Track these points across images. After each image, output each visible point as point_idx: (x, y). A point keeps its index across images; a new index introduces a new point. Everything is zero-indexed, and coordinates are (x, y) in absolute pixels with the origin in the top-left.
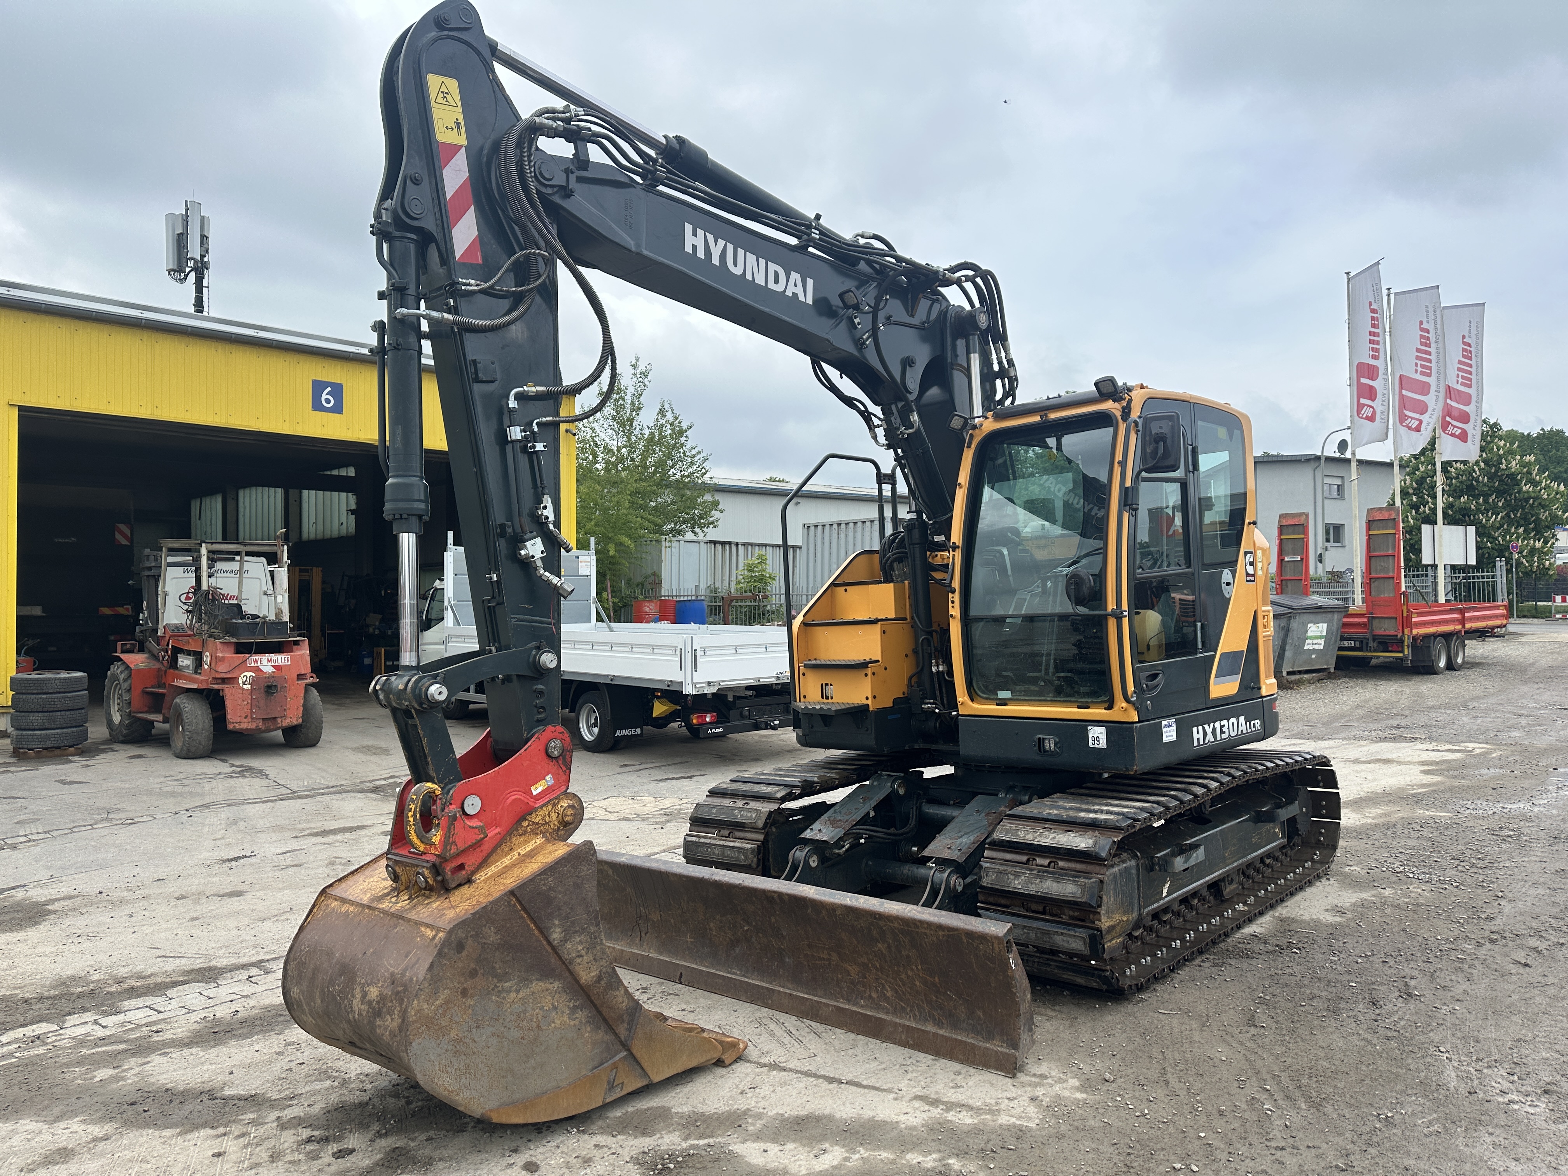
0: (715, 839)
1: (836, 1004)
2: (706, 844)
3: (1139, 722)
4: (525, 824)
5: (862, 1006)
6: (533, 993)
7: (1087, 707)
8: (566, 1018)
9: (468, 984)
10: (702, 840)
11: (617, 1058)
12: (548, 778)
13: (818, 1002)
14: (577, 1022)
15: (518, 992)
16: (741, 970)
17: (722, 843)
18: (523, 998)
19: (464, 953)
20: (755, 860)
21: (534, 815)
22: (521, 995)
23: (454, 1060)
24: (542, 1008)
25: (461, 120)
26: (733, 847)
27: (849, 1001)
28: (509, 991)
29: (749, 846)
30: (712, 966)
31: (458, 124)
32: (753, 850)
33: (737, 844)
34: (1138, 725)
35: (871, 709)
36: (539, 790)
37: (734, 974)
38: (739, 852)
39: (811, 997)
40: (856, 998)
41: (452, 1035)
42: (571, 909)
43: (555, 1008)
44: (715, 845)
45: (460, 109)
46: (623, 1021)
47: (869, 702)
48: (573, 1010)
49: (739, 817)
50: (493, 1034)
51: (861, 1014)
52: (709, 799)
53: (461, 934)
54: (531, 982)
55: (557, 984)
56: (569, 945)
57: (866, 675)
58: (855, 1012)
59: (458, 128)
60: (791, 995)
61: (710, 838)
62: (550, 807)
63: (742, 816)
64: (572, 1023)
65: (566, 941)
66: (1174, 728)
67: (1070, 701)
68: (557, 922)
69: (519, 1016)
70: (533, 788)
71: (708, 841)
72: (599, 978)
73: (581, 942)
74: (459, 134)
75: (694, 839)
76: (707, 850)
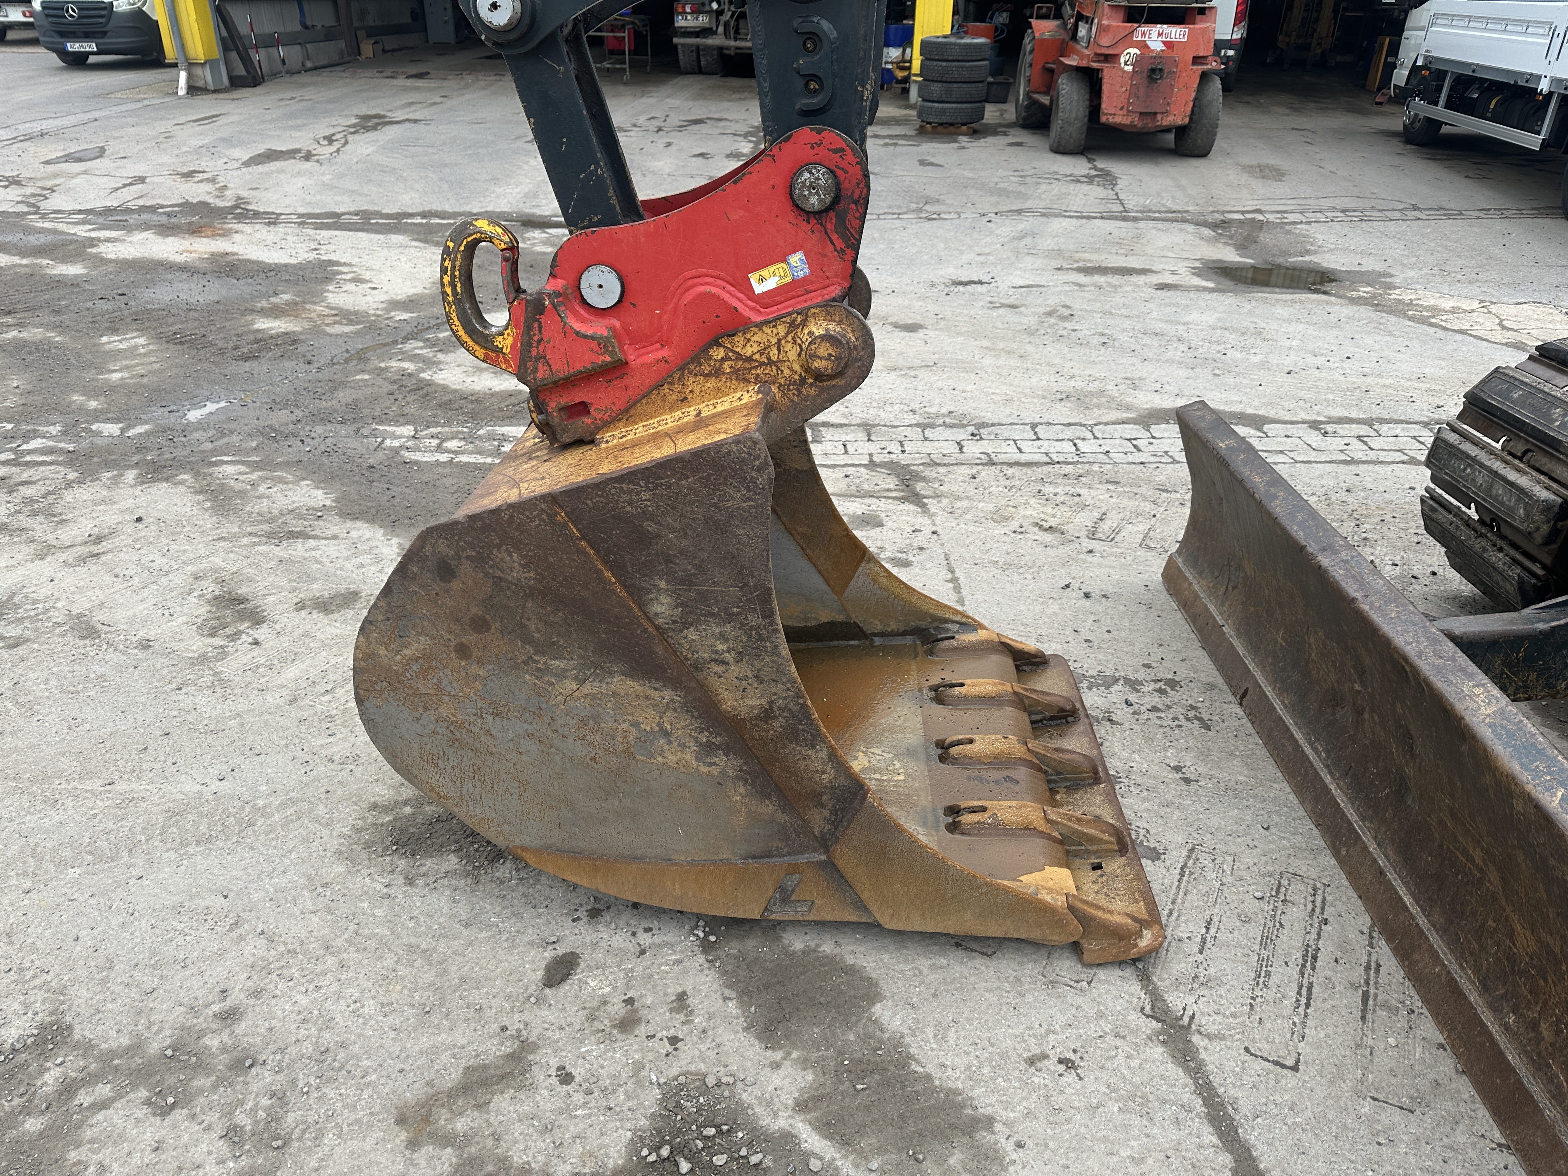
0: (1491, 452)
1: (1454, 968)
2: (1468, 456)
4: (718, 353)
5: (1506, 1027)
6: (615, 694)
8: (689, 757)
9: (470, 638)
10: (1467, 447)
11: (803, 859)
12: (796, 259)
13: (1421, 932)
14: (715, 770)
15: (582, 682)
16: (1328, 752)
17: (1497, 466)
18: (594, 697)
19: (455, 585)
20: (1545, 529)
21: (739, 339)
22: (587, 688)
23: (450, 751)
24: (636, 725)
26: (1512, 484)
27: (1485, 988)
28: (562, 675)
29: (1544, 495)
30: (1291, 709)
32: (1547, 507)
33: (1523, 481)
36: (771, 284)
37: (1315, 750)
38: (1519, 499)
39: (1415, 910)
40: (1503, 997)
41: (443, 711)
42: (699, 567)
43: (666, 734)
44: (1482, 465)
46: (822, 805)
48: (707, 749)
49: (1557, 423)
50: (531, 736)
51: (1493, 1043)
52: (1533, 367)
53: (443, 547)
54: (611, 674)
55: (668, 694)
56: (692, 634)
58: (1482, 1023)
60: (1382, 873)
61: (1483, 447)
62: (782, 329)
64: (704, 769)
65: (686, 625)
68: (663, 584)
69: (584, 722)
70: (754, 278)
71: (1473, 451)
72: (767, 714)
73: (723, 637)
75: (1453, 438)
76: (1465, 469)
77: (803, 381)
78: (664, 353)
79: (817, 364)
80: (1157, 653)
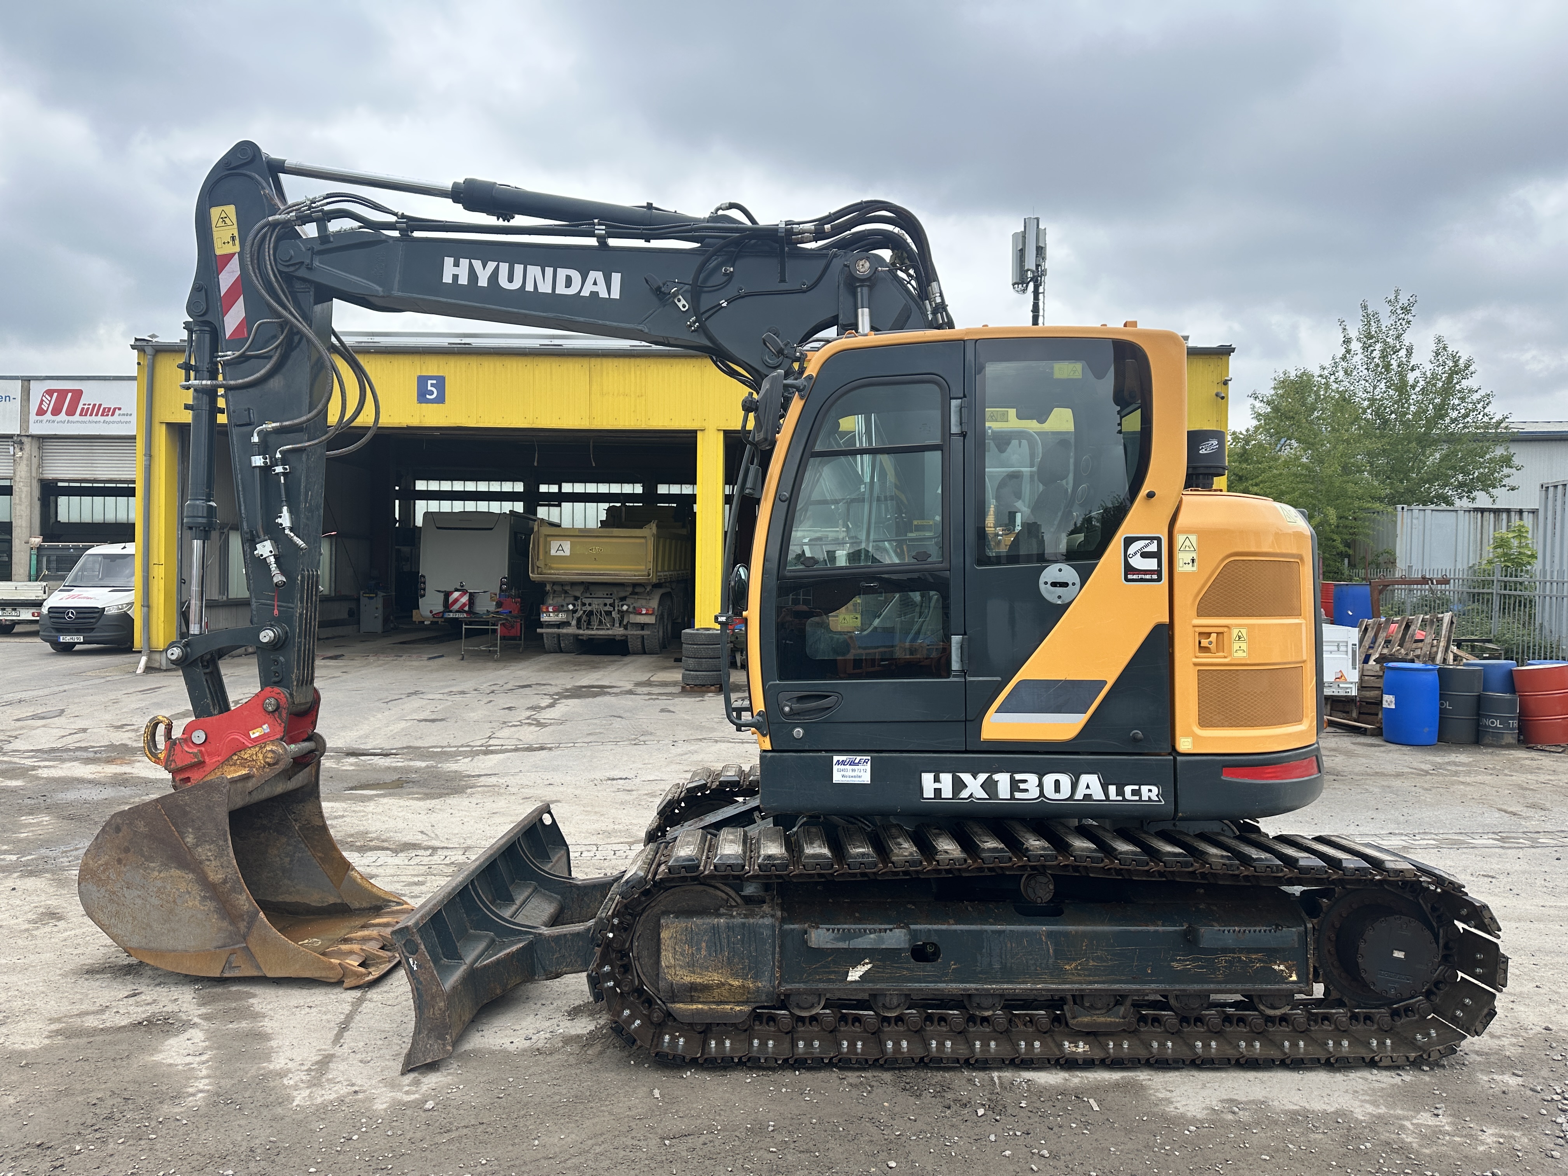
4: (235, 758)
6: (172, 877)
8: (197, 903)
9: (122, 856)
11: (238, 946)
12: (265, 726)
14: (206, 908)
15: (160, 872)
18: (163, 878)
19: (121, 834)
21: (243, 752)
22: (162, 875)
23: (108, 904)
24: (178, 889)
25: (236, 234)
28: (153, 869)
31: (233, 238)
36: (257, 735)
41: (109, 887)
42: (203, 823)
43: (189, 893)
45: (235, 226)
46: (243, 920)
48: (204, 898)
50: (139, 896)
53: (119, 821)
54: (171, 868)
55: (191, 876)
56: (200, 850)
59: (233, 240)
62: (257, 749)
64: (202, 908)
65: (197, 846)
66: (866, 767)
68: (190, 830)
69: (159, 889)
70: (251, 733)
72: (225, 882)
73: (210, 850)
74: (234, 244)
77: (264, 766)
78: (219, 758)
79: (267, 760)
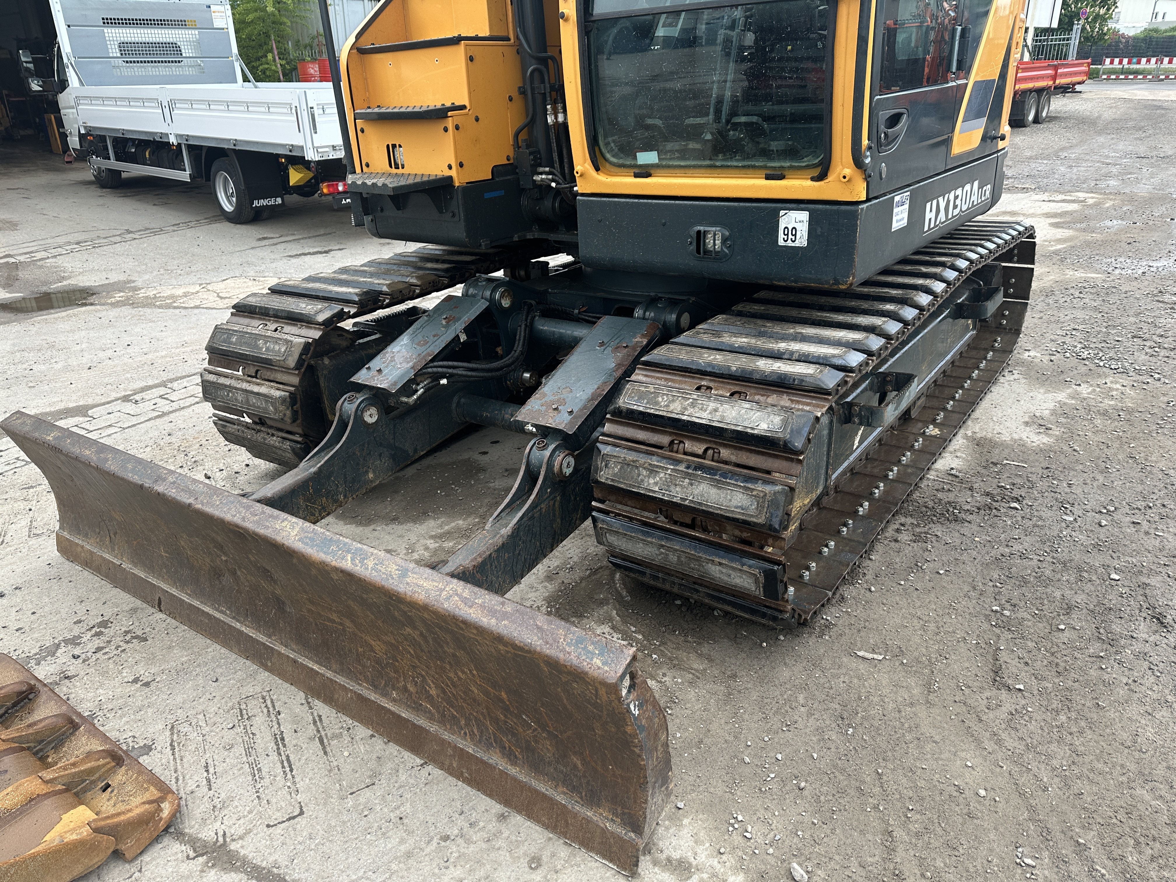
0: (238, 379)
1: (357, 688)
2: (226, 386)
3: (868, 200)
5: (394, 700)
7: (781, 177)
10: (222, 380)
13: (331, 680)
16: (229, 608)
17: (245, 386)
20: (288, 413)
26: (258, 394)
27: (375, 687)
29: (278, 394)
30: (194, 595)
32: (283, 400)
33: (263, 390)
34: (864, 206)
35: (457, 184)
37: (222, 612)
38: (266, 401)
39: (321, 670)
40: (386, 685)
44: (236, 389)
47: (453, 173)
49: (264, 350)
51: (393, 713)
52: (236, 319)
57: (446, 130)
58: (384, 708)
60: (295, 661)
61: (232, 377)
63: (268, 349)
66: (906, 206)
67: (754, 167)
71: (227, 382)
75: (211, 378)
76: (228, 395)
80: (81, 609)
